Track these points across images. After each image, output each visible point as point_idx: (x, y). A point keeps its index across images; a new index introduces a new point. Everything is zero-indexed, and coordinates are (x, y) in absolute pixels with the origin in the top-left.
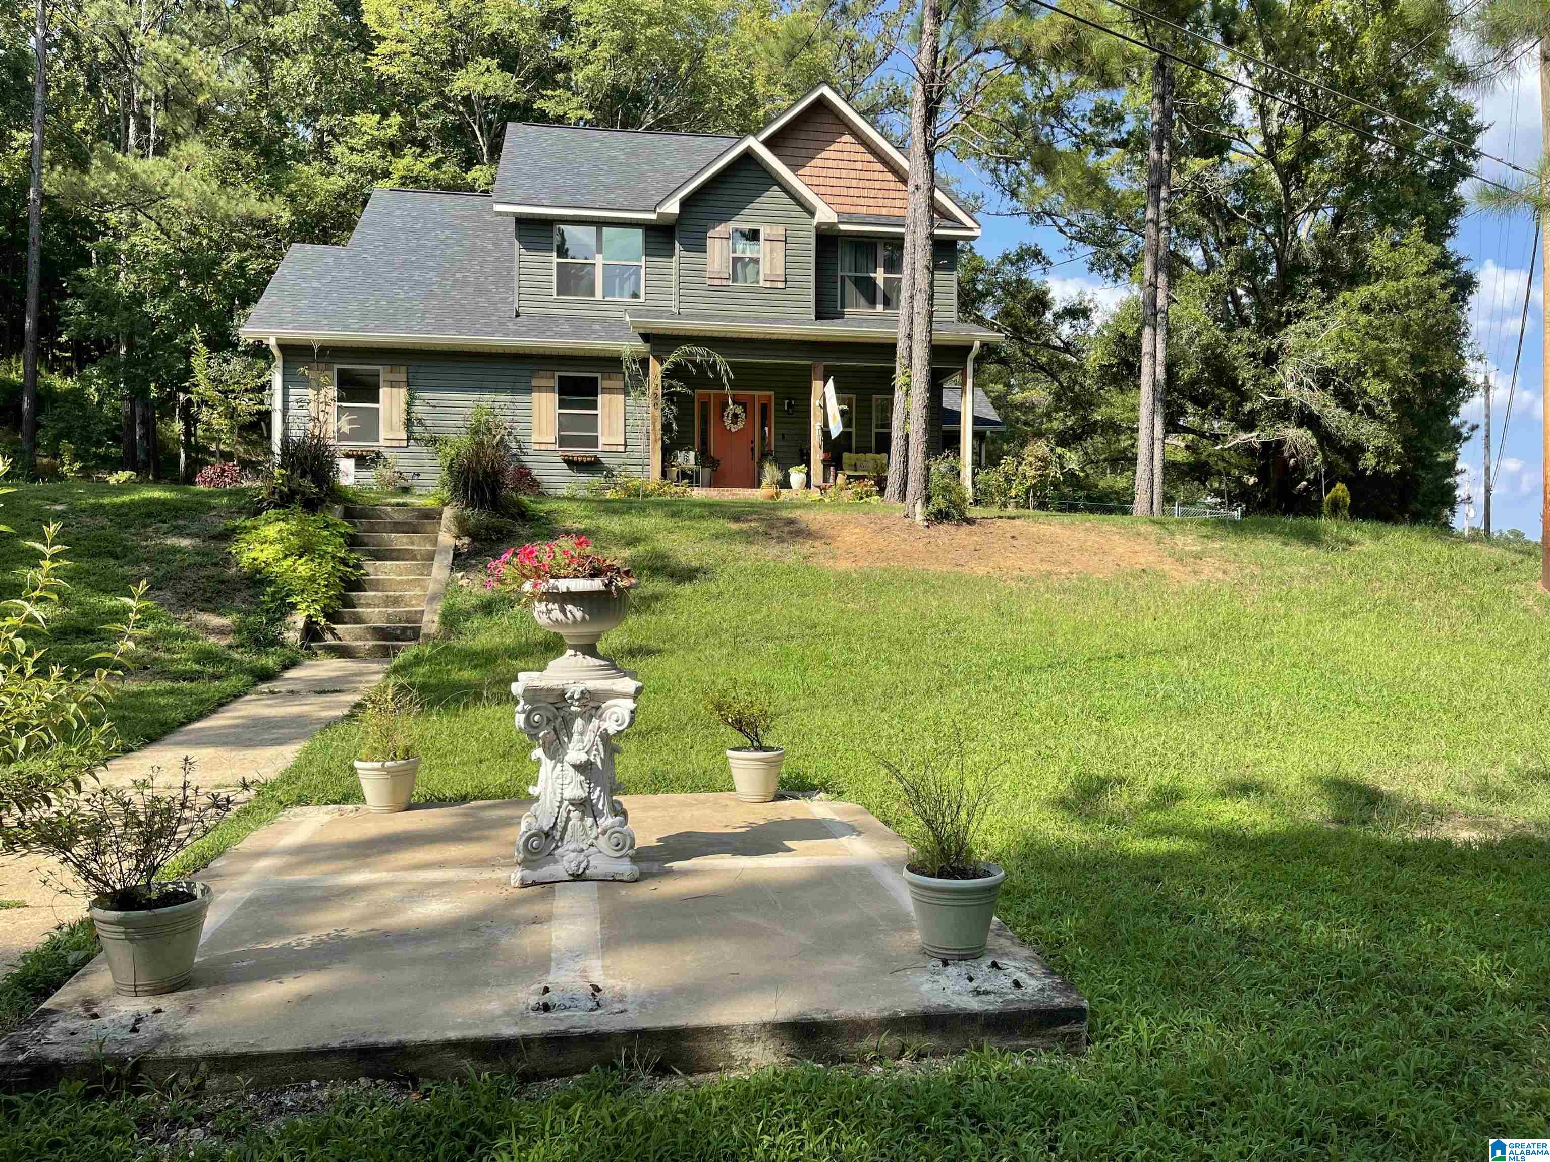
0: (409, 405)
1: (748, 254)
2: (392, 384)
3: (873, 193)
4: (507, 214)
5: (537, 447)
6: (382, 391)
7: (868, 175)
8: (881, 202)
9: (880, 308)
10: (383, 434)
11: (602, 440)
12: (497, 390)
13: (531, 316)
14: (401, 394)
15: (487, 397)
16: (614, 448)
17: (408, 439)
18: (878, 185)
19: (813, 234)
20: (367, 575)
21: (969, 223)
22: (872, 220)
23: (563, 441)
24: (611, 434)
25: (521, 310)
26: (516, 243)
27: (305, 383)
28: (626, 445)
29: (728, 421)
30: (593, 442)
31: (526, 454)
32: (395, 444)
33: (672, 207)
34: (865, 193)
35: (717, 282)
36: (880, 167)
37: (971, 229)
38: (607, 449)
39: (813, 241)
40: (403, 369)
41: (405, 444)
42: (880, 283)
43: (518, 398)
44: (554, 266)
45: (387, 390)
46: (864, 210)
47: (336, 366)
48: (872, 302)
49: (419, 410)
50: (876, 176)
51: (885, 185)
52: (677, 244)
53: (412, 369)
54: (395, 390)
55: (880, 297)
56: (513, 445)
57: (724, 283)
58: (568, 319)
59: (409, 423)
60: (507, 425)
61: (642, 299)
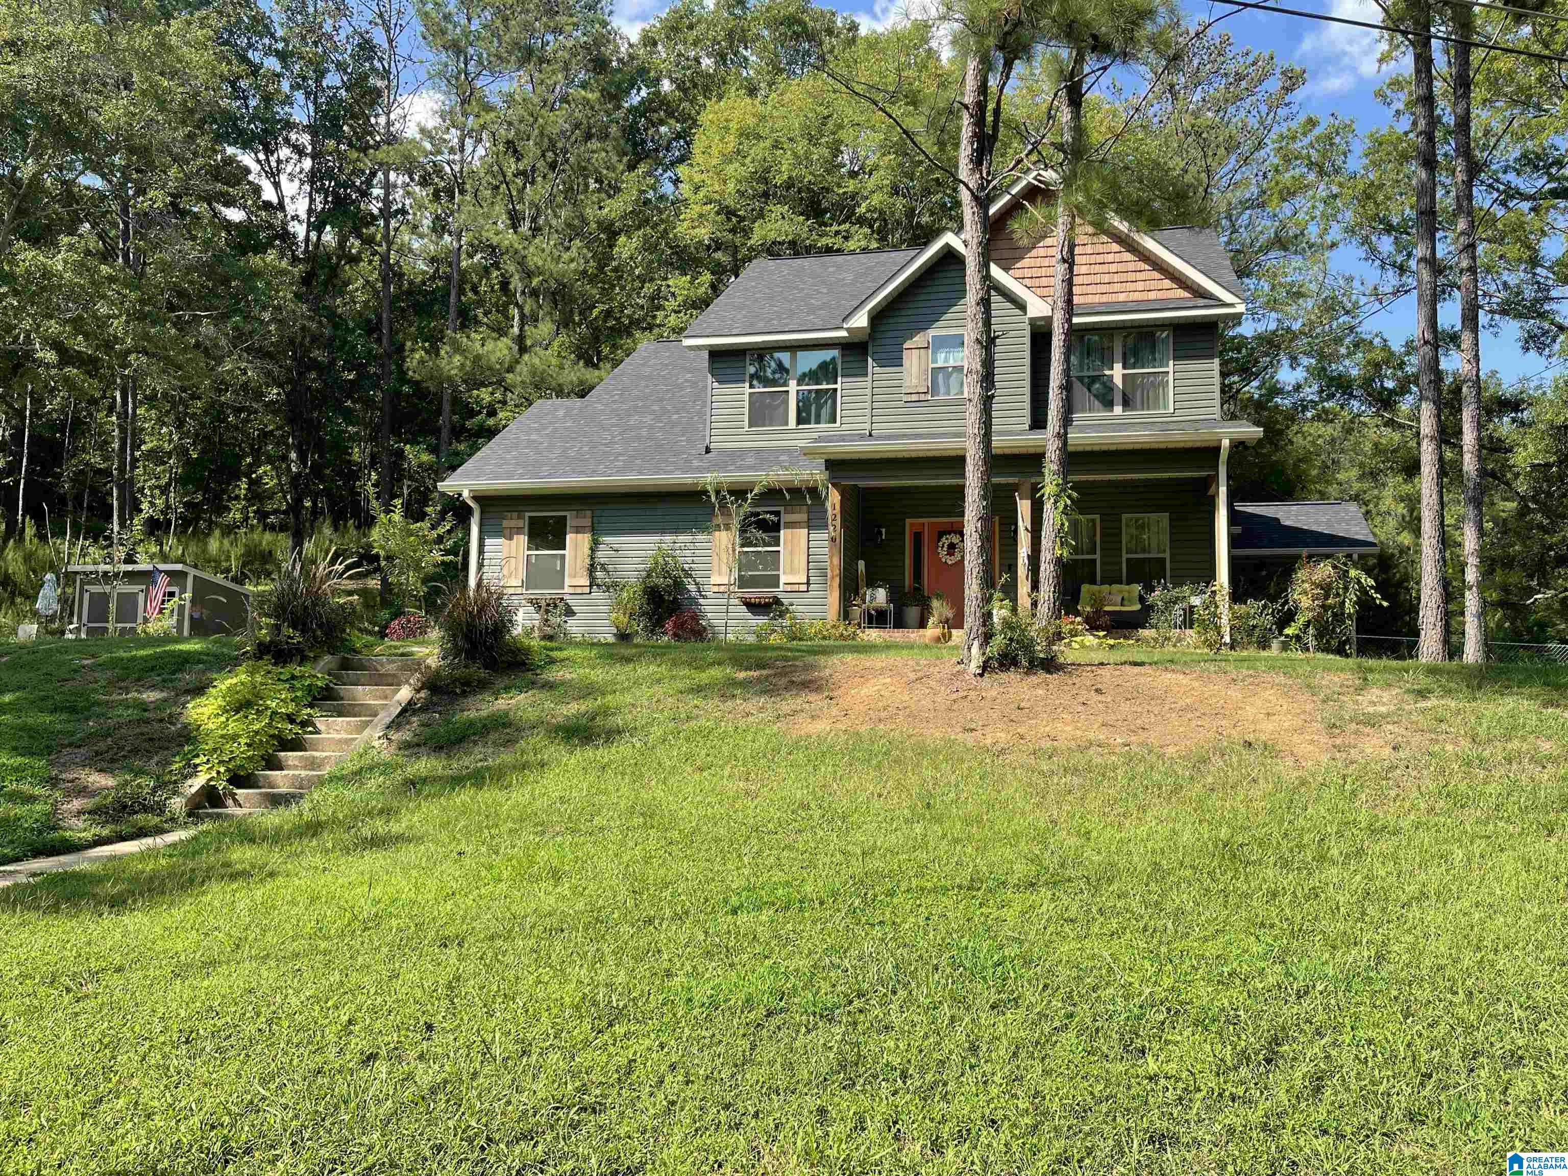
0: (593, 550)
1: (952, 363)
2: (578, 530)
3: (1106, 279)
4: (699, 348)
5: (716, 589)
6: (568, 537)
7: (1099, 259)
8: (1117, 287)
9: (1118, 410)
10: (568, 581)
11: (783, 579)
12: (676, 531)
13: (722, 451)
14: (584, 540)
15: (668, 538)
16: (796, 588)
17: (591, 586)
18: (1113, 268)
19: (1027, 333)
20: (318, 732)
21: (1227, 297)
22: (1104, 309)
23: (743, 582)
24: (792, 572)
25: (712, 446)
26: (710, 376)
27: (499, 534)
28: (808, 583)
29: (943, 553)
30: (774, 581)
31: (705, 597)
32: (579, 590)
33: (861, 320)
34: (1097, 278)
35: (914, 397)
36: (1116, 247)
37: (1231, 305)
38: (789, 588)
39: (1027, 340)
40: (589, 513)
41: (587, 590)
42: (1118, 381)
43: (700, 537)
44: (746, 397)
45: (573, 535)
46: (1097, 299)
47: (527, 514)
48: (1109, 404)
49: (602, 555)
50: (1110, 258)
51: (1120, 267)
52: (870, 360)
53: (598, 513)
54: (580, 536)
55: (1118, 398)
56: (692, 587)
57: (922, 397)
58: (758, 451)
59: (592, 569)
60: (686, 567)
61: (838, 424)
